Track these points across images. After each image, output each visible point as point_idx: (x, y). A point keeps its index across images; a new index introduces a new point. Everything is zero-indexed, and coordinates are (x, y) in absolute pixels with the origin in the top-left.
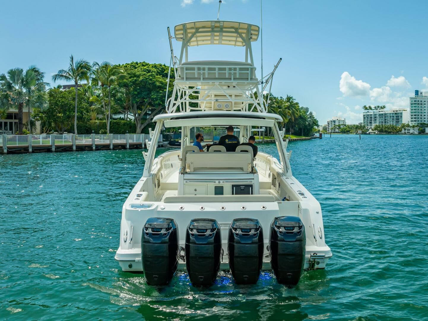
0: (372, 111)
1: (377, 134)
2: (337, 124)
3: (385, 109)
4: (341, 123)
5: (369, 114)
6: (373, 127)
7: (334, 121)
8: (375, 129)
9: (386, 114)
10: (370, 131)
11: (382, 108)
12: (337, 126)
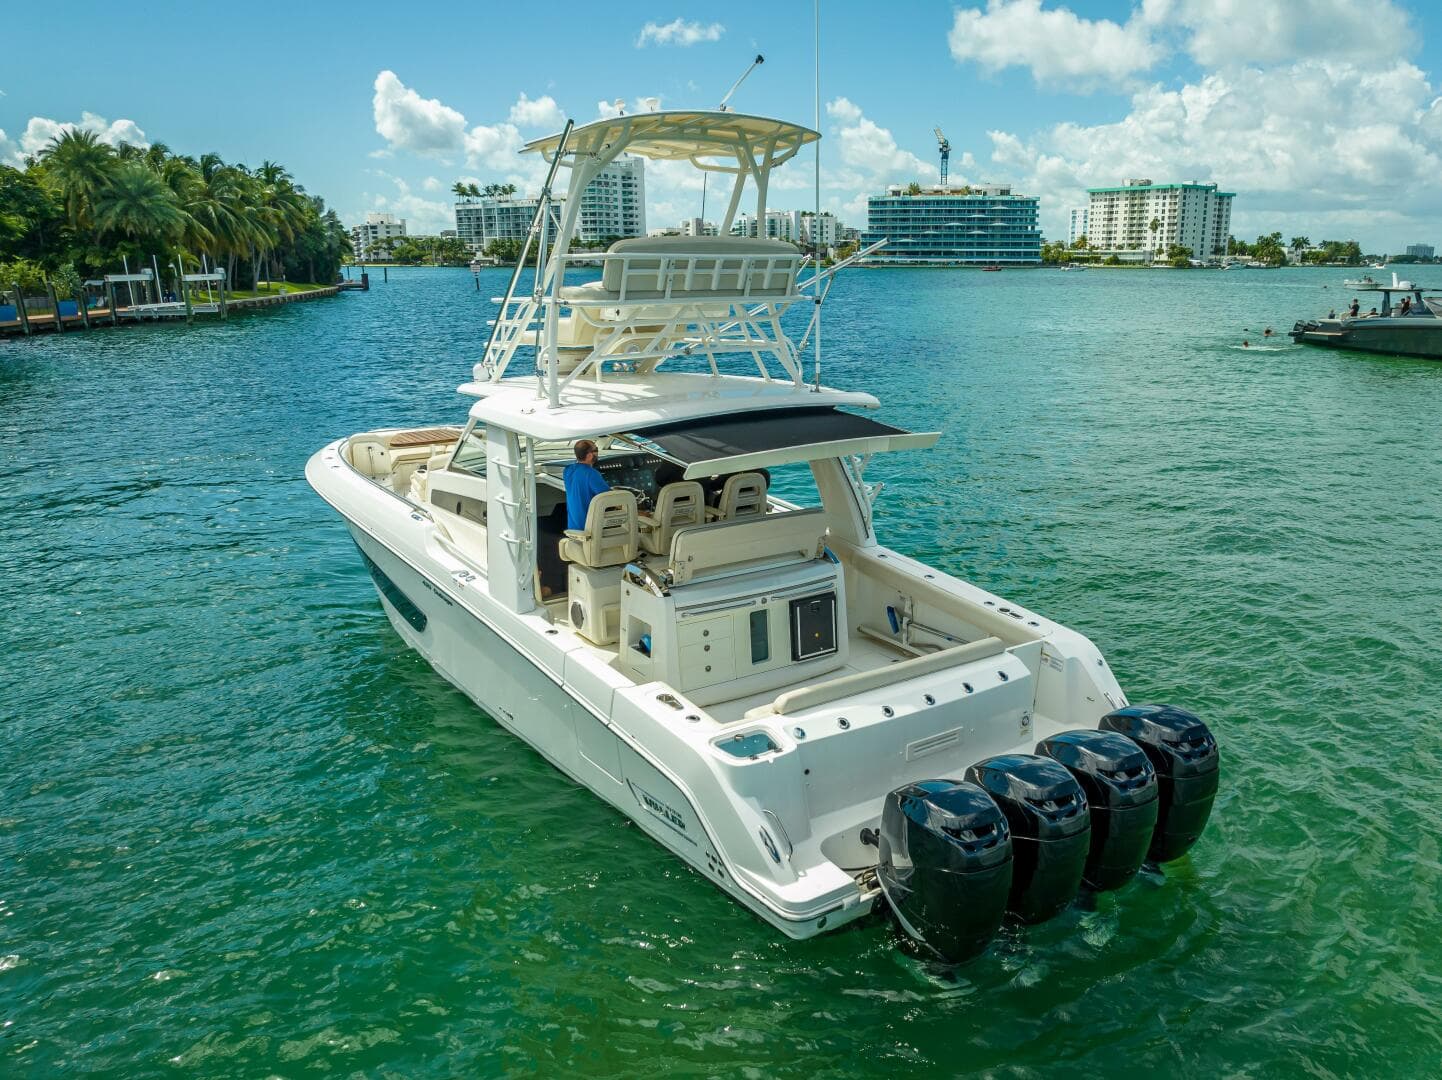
0: (480, 199)
1: (498, 266)
2: (382, 235)
3: (514, 196)
4: (395, 233)
5: (471, 207)
6: (486, 246)
7: (372, 227)
8: (493, 252)
9: (516, 209)
10: (479, 256)
11: (505, 191)
12: (383, 241)
